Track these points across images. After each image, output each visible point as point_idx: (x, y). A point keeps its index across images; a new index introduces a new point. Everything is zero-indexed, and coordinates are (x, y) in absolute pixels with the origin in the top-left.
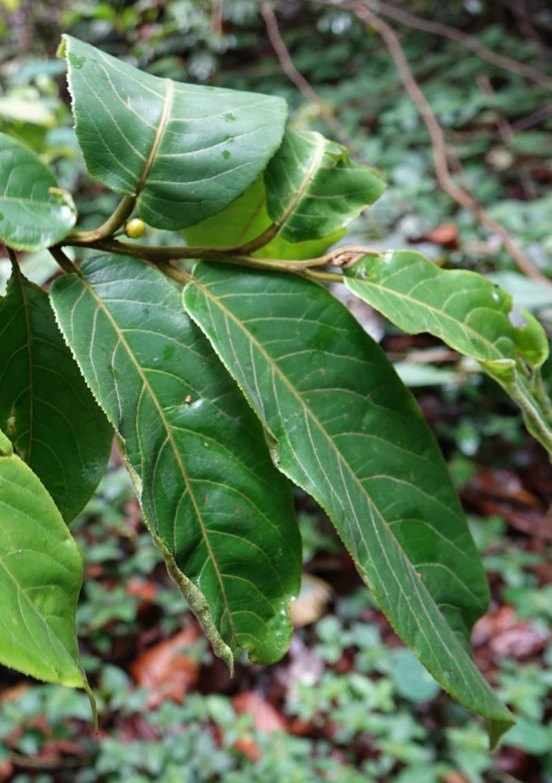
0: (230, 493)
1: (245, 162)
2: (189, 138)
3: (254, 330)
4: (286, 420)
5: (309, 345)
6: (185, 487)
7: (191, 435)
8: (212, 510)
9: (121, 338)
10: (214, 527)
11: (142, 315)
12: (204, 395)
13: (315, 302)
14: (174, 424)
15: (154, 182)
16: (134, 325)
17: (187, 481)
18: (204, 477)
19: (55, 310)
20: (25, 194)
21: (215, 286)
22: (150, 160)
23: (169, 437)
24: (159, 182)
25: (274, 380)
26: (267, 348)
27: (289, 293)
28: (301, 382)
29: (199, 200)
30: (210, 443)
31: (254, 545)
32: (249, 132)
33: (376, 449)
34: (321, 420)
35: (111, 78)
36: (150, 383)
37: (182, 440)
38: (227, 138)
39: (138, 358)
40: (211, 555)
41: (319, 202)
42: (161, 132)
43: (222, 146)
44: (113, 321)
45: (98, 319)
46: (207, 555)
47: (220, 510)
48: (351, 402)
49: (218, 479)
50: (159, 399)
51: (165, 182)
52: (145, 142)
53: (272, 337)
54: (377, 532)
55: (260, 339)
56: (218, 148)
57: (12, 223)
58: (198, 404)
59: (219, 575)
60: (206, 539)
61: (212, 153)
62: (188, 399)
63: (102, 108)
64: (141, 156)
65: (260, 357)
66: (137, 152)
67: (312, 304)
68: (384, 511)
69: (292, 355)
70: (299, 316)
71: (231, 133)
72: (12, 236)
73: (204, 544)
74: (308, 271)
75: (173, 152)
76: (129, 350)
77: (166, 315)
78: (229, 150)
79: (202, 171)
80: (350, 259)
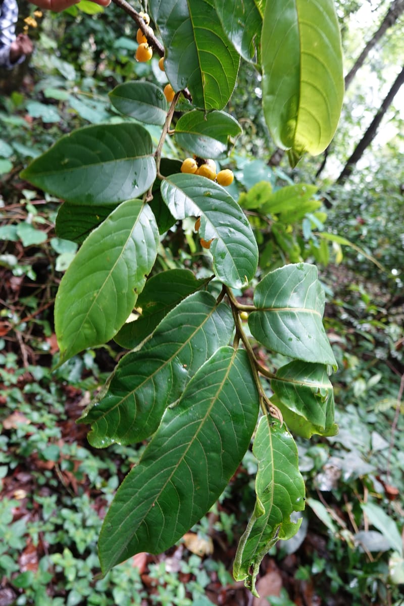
0: (153, 397)
1: (291, 348)
2: (290, 322)
3: (226, 384)
4: (192, 409)
5: (232, 412)
6: (148, 376)
7: (171, 372)
8: (142, 392)
9: (199, 328)
10: (136, 395)
11: (212, 334)
12: (190, 372)
13: (251, 407)
14: (172, 363)
15: (265, 315)
16: (206, 332)
17: (151, 377)
18: (155, 384)
19: (194, 294)
20: (238, 266)
21: (238, 360)
22: (274, 309)
23: (166, 362)
24: (266, 317)
25: (208, 399)
26: (222, 393)
27: (250, 395)
28: (214, 414)
29: (267, 336)
30: (171, 382)
31: (135, 416)
32: (306, 347)
33: (201, 463)
34: (202, 430)
35: (301, 283)
36: (185, 347)
37: (167, 368)
38: (299, 338)
39: (193, 338)
40: (124, 399)
41: (295, 392)
42: (287, 309)
43: (293, 337)
44: (203, 323)
45: (201, 315)
46: (124, 396)
47: (144, 395)
48: (216, 443)
49: (157, 390)
50: (180, 353)
51: (267, 319)
52: (280, 304)
53: (227, 393)
54: (162, 472)
55: (224, 388)
56: (291, 335)
57: (223, 263)
58: (184, 370)
59: (117, 405)
60: (130, 394)
61: (288, 334)
62: (185, 365)
63: (285, 282)
64: (273, 304)
65: (215, 390)
66: (274, 302)
67: (250, 407)
68: (175, 476)
69: (223, 405)
70: (241, 402)
71: (301, 339)
72: (218, 265)
73: (128, 394)
74: (262, 398)
75: (281, 317)
76: (194, 333)
77: (216, 343)
78: (293, 340)
79: (279, 332)
80: (275, 414)
